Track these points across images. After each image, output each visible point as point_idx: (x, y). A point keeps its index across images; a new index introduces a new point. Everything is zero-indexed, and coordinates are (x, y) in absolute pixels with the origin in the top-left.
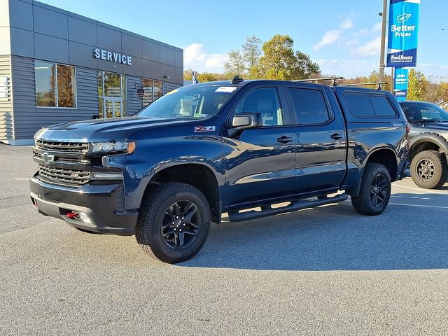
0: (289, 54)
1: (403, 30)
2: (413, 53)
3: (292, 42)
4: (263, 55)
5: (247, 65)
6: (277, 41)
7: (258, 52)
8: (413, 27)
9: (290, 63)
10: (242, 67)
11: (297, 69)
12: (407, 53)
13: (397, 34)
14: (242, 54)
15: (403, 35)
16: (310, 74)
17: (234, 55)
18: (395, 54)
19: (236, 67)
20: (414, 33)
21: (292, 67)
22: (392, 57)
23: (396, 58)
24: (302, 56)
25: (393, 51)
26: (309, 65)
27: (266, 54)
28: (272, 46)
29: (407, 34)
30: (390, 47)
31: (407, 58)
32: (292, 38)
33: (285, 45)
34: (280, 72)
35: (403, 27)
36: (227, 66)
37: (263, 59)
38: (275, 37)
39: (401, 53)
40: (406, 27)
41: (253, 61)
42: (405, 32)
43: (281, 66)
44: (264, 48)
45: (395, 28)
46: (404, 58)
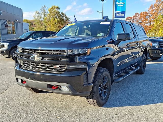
0: (58, 13)
1: (120, 4)
2: (124, 12)
3: (59, 8)
4: (48, 13)
5: (42, 16)
6: (53, 8)
7: (47, 12)
8: (124, 3)
9: (59, 17)
10: (41, 17)
11: (62, 19)
12: (122, 13)
13: (118, 5)
14: (40, 12)
15: (120, 6)
16: (66, 21)
17: (37, 13)
18: (118, 13)
19: (38, 17)
20: (124, 5)
21: (60, 18)
22: (117, 14)
23: (118, 14)
24: (63, 14)
25: (117, 12)
26: (66, 17)
27: (50, 12)
28: (52, 10)
29: (122, 6)
30: (116, 10)
31: (122, 14)
32: (59, 7)
33: (57, 10)
34: (56, 20)
35: (120, 3)
36: (35, 16)
37: (49, 14)
38: (53, 6)
39: (120, 13)
40: (121, 3)
41: (45, 15)
42: (121, 5)
43: (56, 18)
44: (49, 10)
45: (118, 3)
46: (121, 14)
